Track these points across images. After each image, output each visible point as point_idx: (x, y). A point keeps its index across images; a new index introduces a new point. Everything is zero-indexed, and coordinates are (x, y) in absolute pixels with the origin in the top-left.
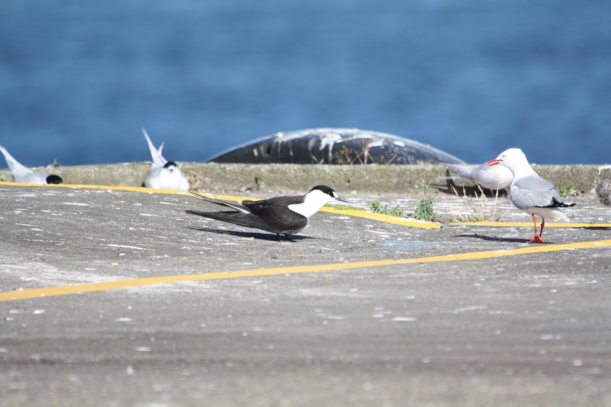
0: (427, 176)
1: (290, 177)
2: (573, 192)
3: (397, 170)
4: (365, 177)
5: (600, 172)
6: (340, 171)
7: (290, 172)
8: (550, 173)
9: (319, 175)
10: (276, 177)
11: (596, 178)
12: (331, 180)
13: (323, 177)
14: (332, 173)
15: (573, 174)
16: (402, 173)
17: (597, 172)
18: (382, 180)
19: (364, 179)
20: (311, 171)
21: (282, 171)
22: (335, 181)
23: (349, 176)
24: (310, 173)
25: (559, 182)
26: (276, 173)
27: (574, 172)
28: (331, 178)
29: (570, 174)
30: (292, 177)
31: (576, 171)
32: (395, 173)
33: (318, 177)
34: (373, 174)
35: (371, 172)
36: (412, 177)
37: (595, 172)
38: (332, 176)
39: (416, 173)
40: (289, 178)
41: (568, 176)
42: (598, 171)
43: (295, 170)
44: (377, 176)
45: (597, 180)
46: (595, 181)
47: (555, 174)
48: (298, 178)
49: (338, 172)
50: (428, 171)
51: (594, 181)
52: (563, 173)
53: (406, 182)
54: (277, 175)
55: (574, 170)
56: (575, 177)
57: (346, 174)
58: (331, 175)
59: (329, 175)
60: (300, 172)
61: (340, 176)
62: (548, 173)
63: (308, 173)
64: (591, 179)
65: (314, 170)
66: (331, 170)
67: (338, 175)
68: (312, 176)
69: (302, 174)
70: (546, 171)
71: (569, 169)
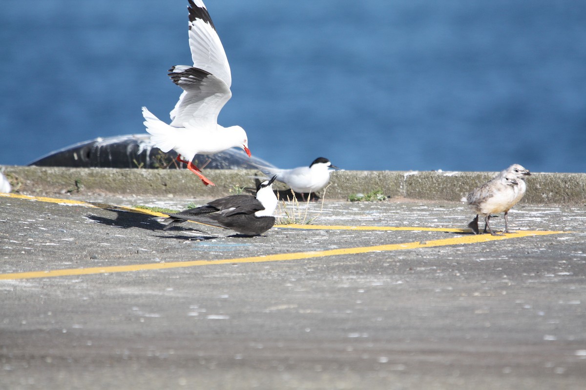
0: (241, 180)
1: (109, 180)
2: (380, 196)
3: (211, 175)
4: (181, 181)
5: (405, 178)
6: (157, 175)
7: (109, 176)
8: (358, 179)
9: (137, 179)
10: (95, 180)
11: (402, 184)
12: (148, 183)
13: (141, 180)
14: (149, 176)
15: (380, 180)
16: (216, 177)
17: (402, 178)
18: (197, 184)
19: (180, 183)
20: (129, 175)
21: (101, 174)
22: (152, 184)
23: (166, 179)
24: (128, 177)
25: (367, 187)
26: (95, 177)
27: (381, 177)
28: (148, 182)
29: (377, 180)
30: (111, 180)
31: (383, 177)
32: (210, 177)
33: (135, 180)
34: (189, 178)
35: (187, 176)
36: (227, 181)
37: (401, 177)
38: (149, 180)
39: (230, 178)
40: (108, 182)
41: (375, 182)
42: (404, 177)
43: (113, 174)
44: (193, 179)
45: (403, 186)
46: (401, 187)
47: (363, 179)
48: (117, 182)
49: (155, 176)
50: (241, 176)
51: (399, 187)
52: (371, 179)
53: (221, 186)
54: (96, 179)
55: (381, 175)
56: (382, 183)
57: (162, 178)
58: (148, 178)
59: (147, 179)
60: (119, 176)
61: (158, 179)
62: (357, 179)
63: (126, 177)
64: (397, 185)
65: (132, 174)
66: (149, 174)
67: (155, 179)
68: (130, 179)
69: (120, 177)
70: (355, 177)
71: (376, 175)
